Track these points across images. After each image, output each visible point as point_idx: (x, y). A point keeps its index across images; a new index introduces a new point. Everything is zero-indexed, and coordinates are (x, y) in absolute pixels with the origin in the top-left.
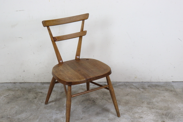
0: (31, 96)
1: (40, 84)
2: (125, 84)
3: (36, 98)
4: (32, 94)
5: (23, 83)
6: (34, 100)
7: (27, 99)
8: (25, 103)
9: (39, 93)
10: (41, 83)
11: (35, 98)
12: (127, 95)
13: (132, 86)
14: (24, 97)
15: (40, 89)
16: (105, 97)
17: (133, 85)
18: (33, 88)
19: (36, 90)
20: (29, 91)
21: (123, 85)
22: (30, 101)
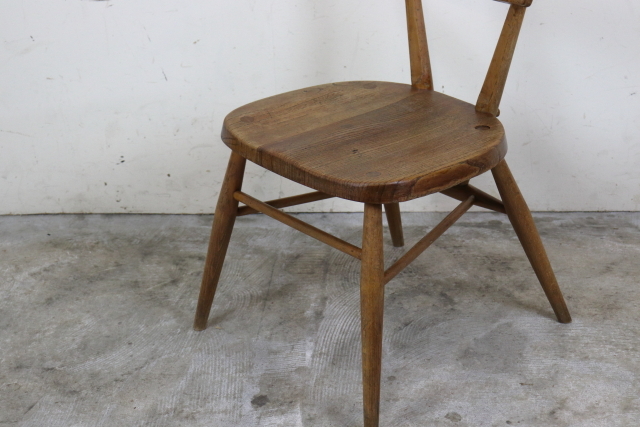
0: (154, 271)
1: (196, 218)
2: (590, 222)
3: (174, 282)
4: (159, 263)
5: (119, 214)
6: (166, 289)
7: (136, 285)
8: (123, 303)
9: (190, 261)
10: (200, 215)
11: (169, 280)
12: (608, 269)
13: (630, 230)
14: (122, 279)
15: (195, 242)
16: (498, 278)
17: (631, 226)
18: (164, 239)
19: (176, 248)
20: (147, 250)
21: (582, 226)
22: (151, 294)
